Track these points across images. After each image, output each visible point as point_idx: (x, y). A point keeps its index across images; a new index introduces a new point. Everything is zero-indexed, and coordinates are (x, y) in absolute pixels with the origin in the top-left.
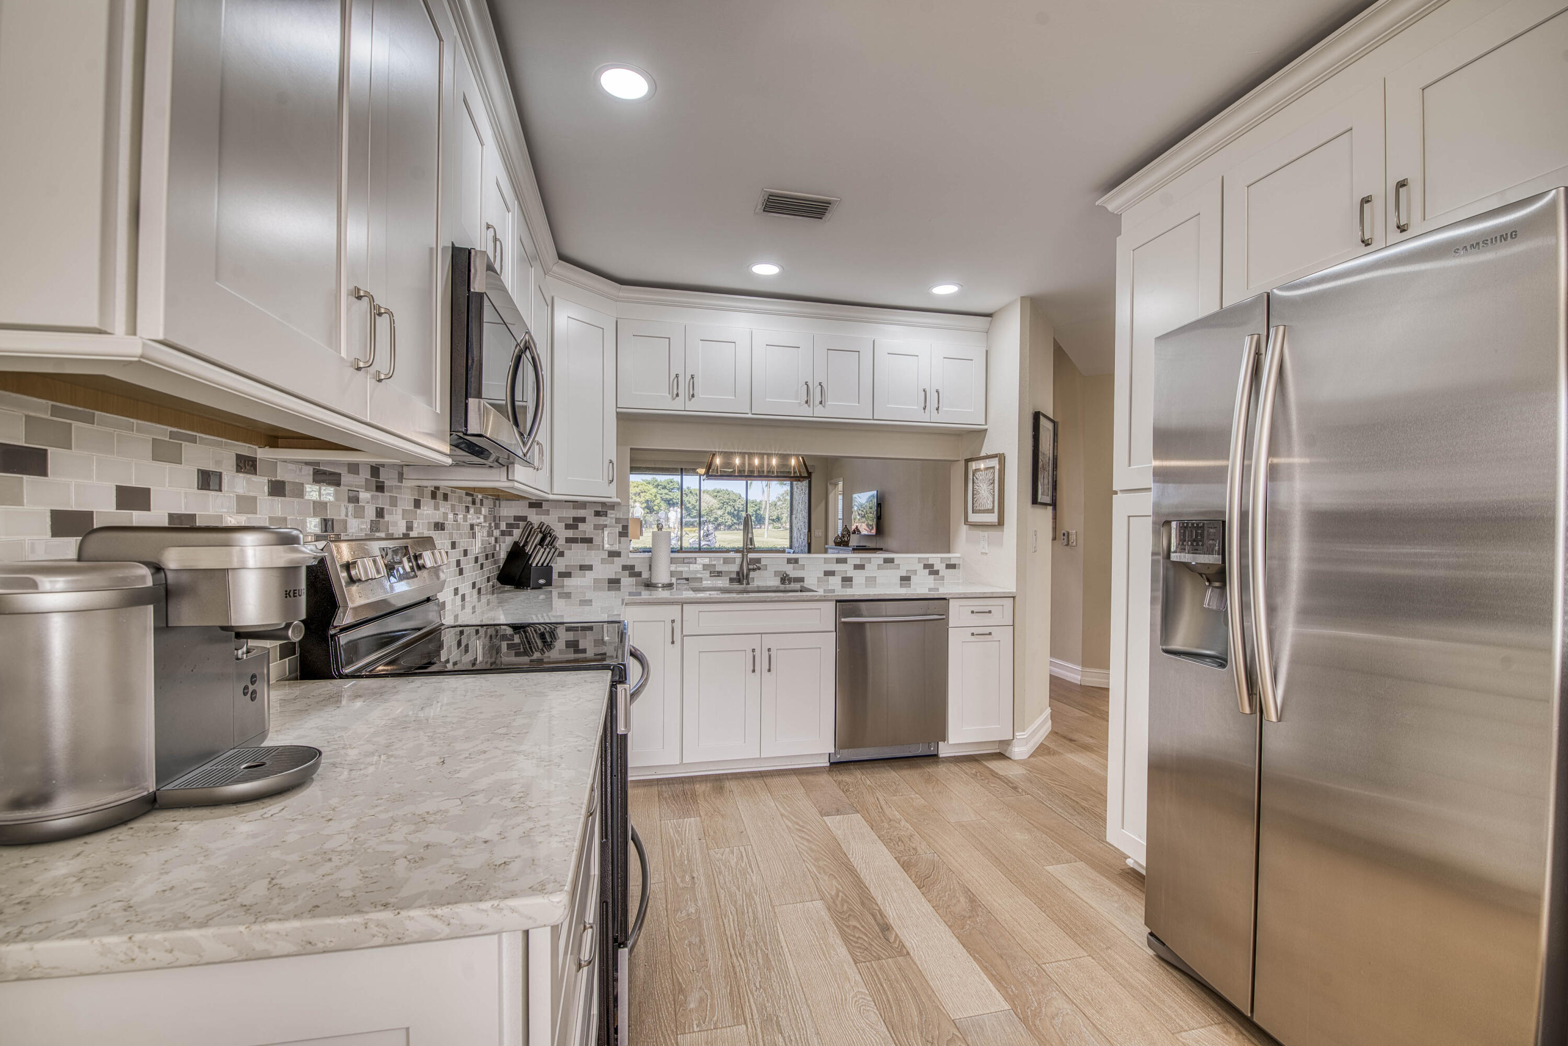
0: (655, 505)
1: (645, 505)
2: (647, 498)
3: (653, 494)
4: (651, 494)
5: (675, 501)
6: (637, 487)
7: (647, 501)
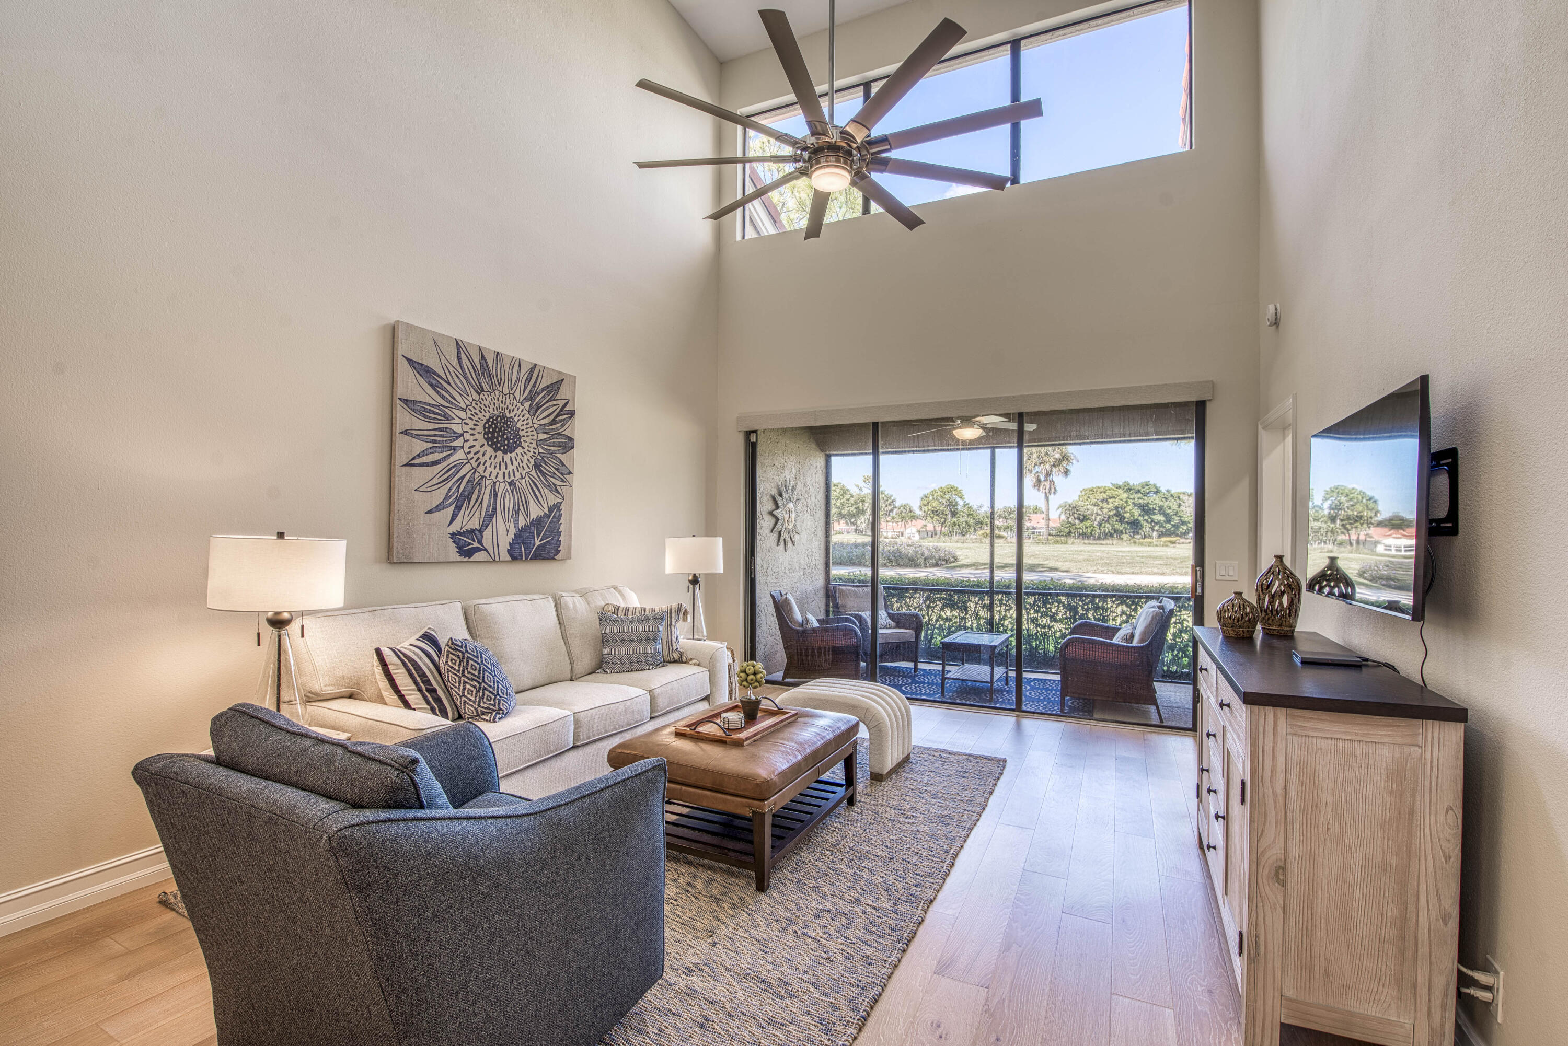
0: (1126, 512)
1: (1114, 512)
2: (1116, 504)
3: (1124, 500)
4: (1121, 500)
5: (1151, 506)
6: (1105, 492)
7: (1116, 508)
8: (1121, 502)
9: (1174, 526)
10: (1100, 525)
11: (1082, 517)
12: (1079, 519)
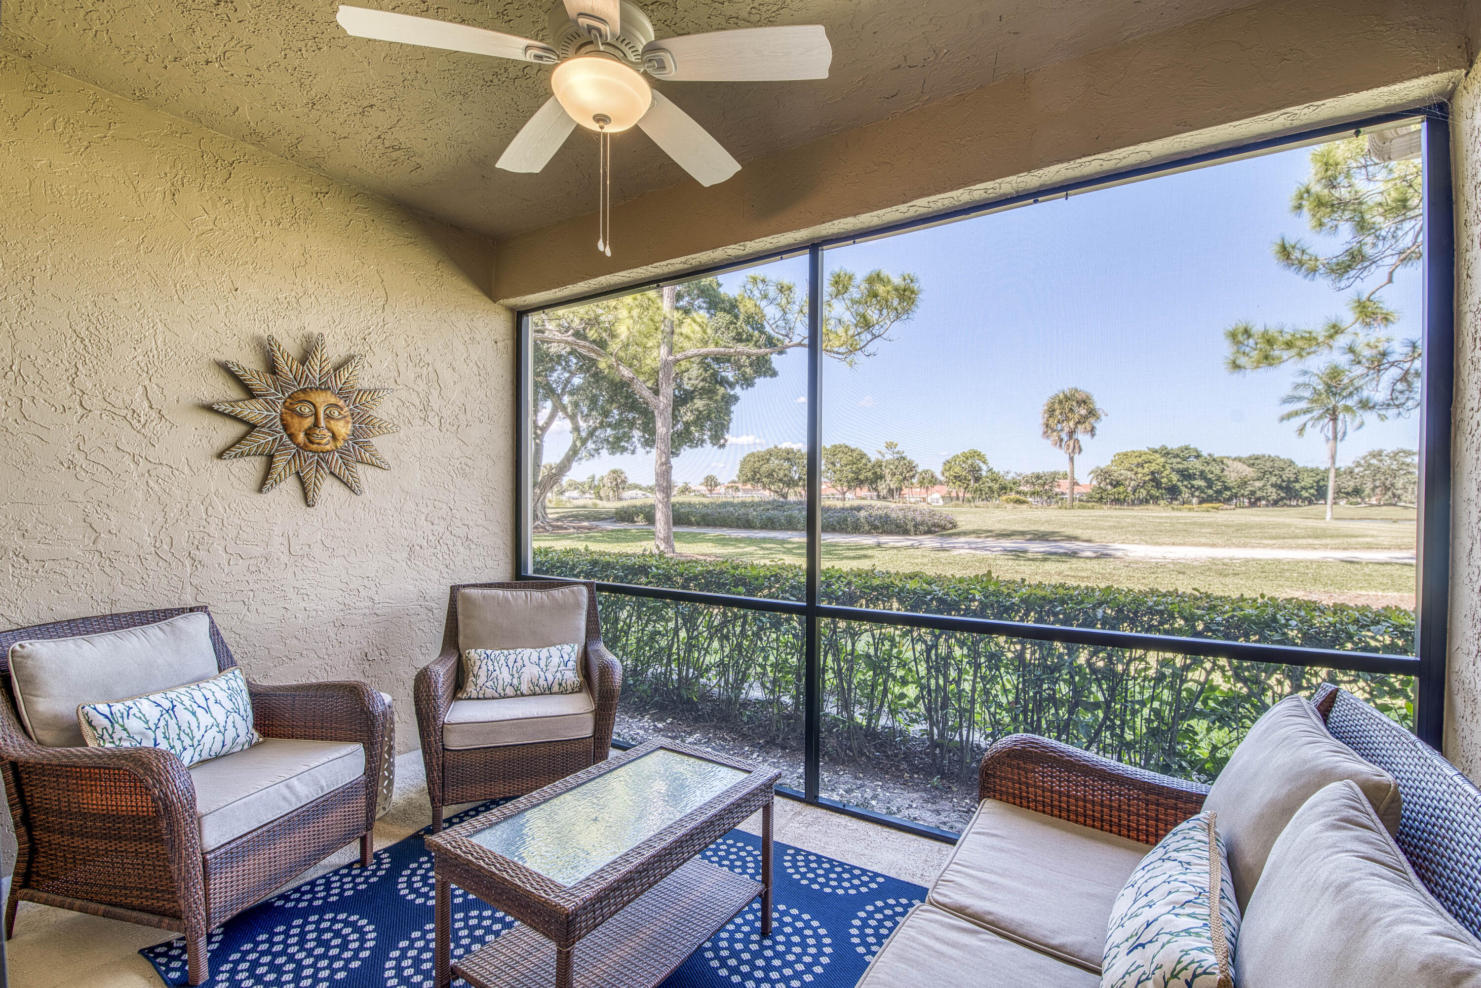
8: (1157, 467)
9: (1216, 492)
10: (1134, 491)
11: (1114, 483)
12: (1111, 484)
